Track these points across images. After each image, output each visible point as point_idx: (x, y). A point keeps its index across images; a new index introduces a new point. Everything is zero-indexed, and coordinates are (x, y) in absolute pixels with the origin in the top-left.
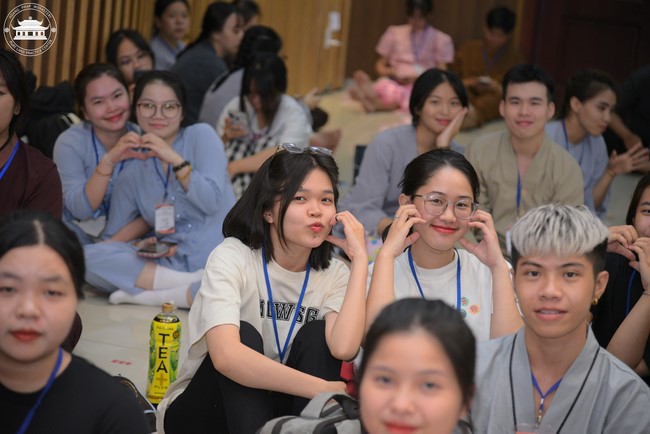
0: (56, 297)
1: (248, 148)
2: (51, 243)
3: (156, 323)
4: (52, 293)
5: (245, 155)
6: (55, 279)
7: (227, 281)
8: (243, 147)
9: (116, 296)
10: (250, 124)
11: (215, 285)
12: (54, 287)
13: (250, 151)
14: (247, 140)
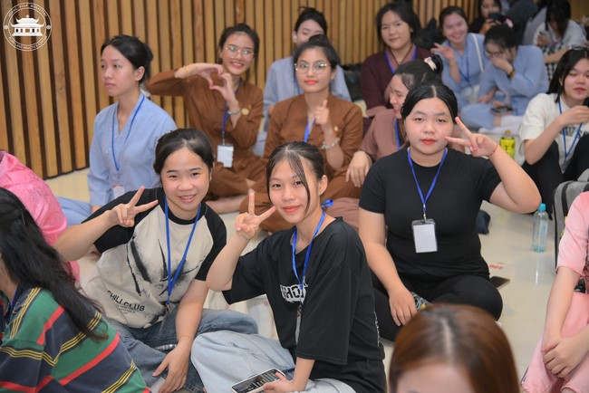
0: (442, 123)
1: (551, 50)
2: (440, 96)
3: (503, 141)
4: (440, 121)
5: (549, 53)
6: (442, 114)
7: (536, 116)
8: (548, 50)
9: (482, 130)
10: (551, 38)
11: (530, 119)
12: (441, 118)
13: (552, 51)
14: (550, 46)
